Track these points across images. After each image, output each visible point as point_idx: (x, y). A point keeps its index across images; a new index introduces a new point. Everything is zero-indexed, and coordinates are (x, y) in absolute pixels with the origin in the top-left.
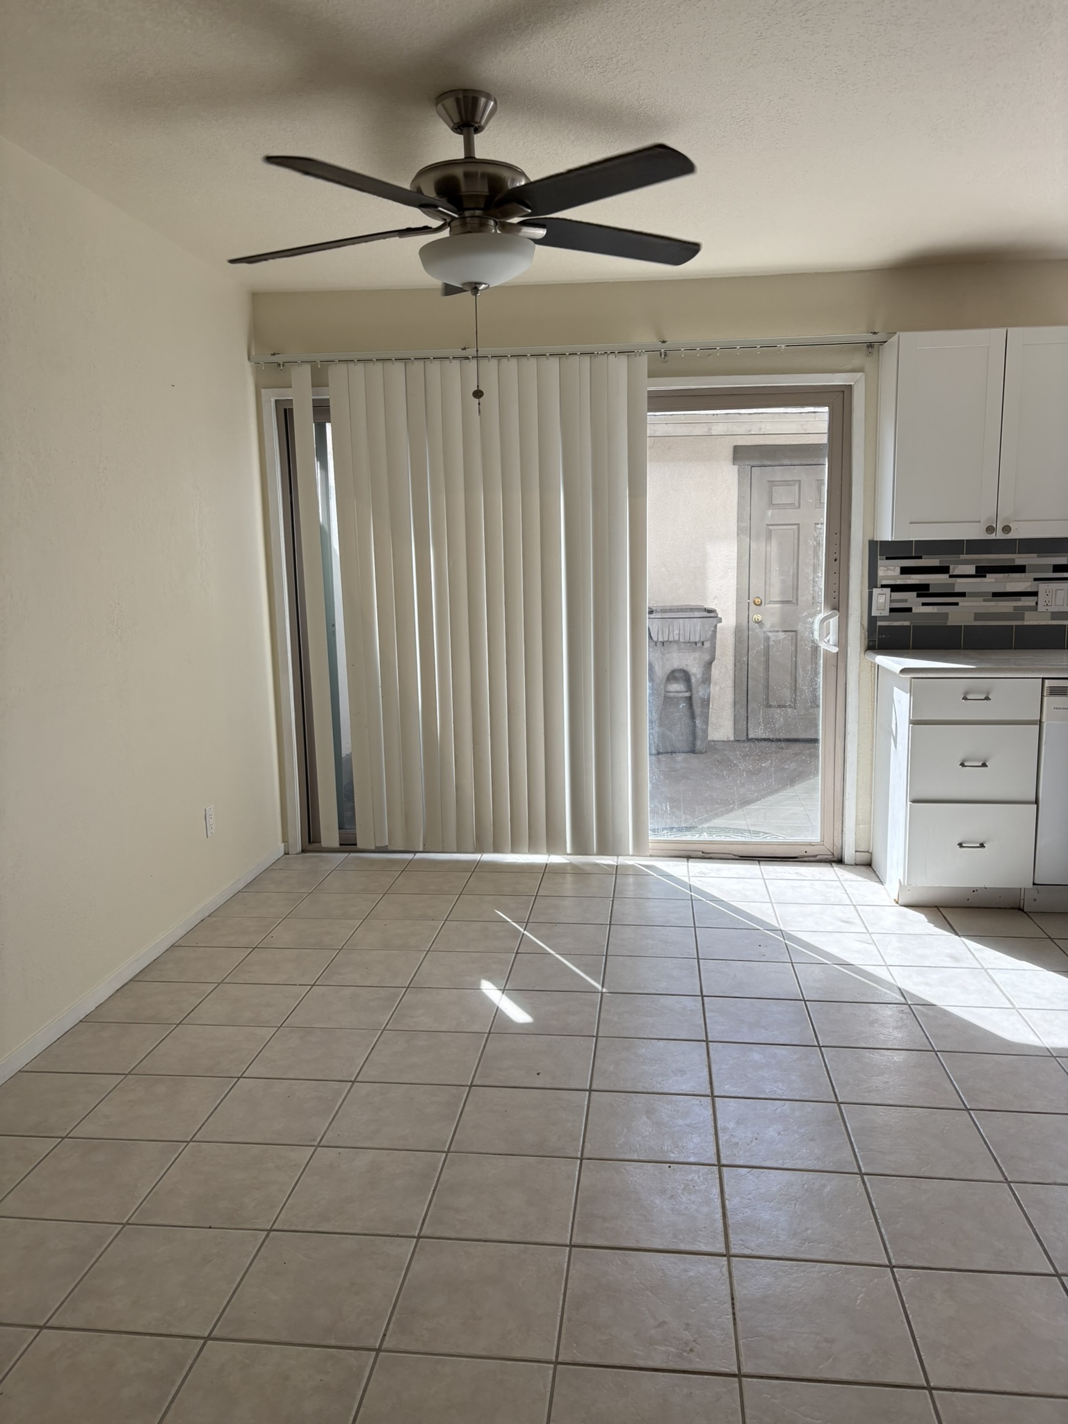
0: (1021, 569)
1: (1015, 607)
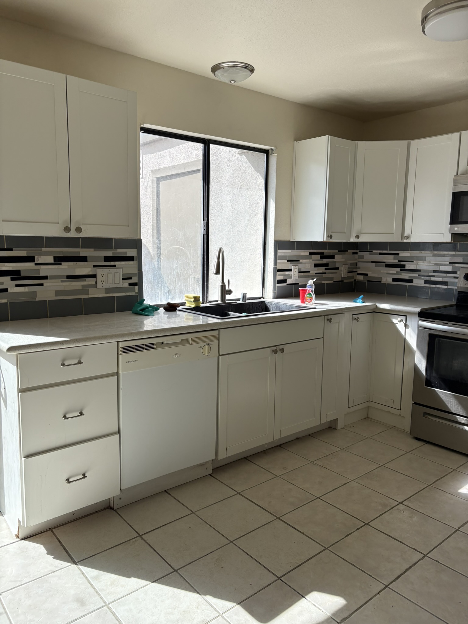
0: (84, 259)
1: (82, 285)
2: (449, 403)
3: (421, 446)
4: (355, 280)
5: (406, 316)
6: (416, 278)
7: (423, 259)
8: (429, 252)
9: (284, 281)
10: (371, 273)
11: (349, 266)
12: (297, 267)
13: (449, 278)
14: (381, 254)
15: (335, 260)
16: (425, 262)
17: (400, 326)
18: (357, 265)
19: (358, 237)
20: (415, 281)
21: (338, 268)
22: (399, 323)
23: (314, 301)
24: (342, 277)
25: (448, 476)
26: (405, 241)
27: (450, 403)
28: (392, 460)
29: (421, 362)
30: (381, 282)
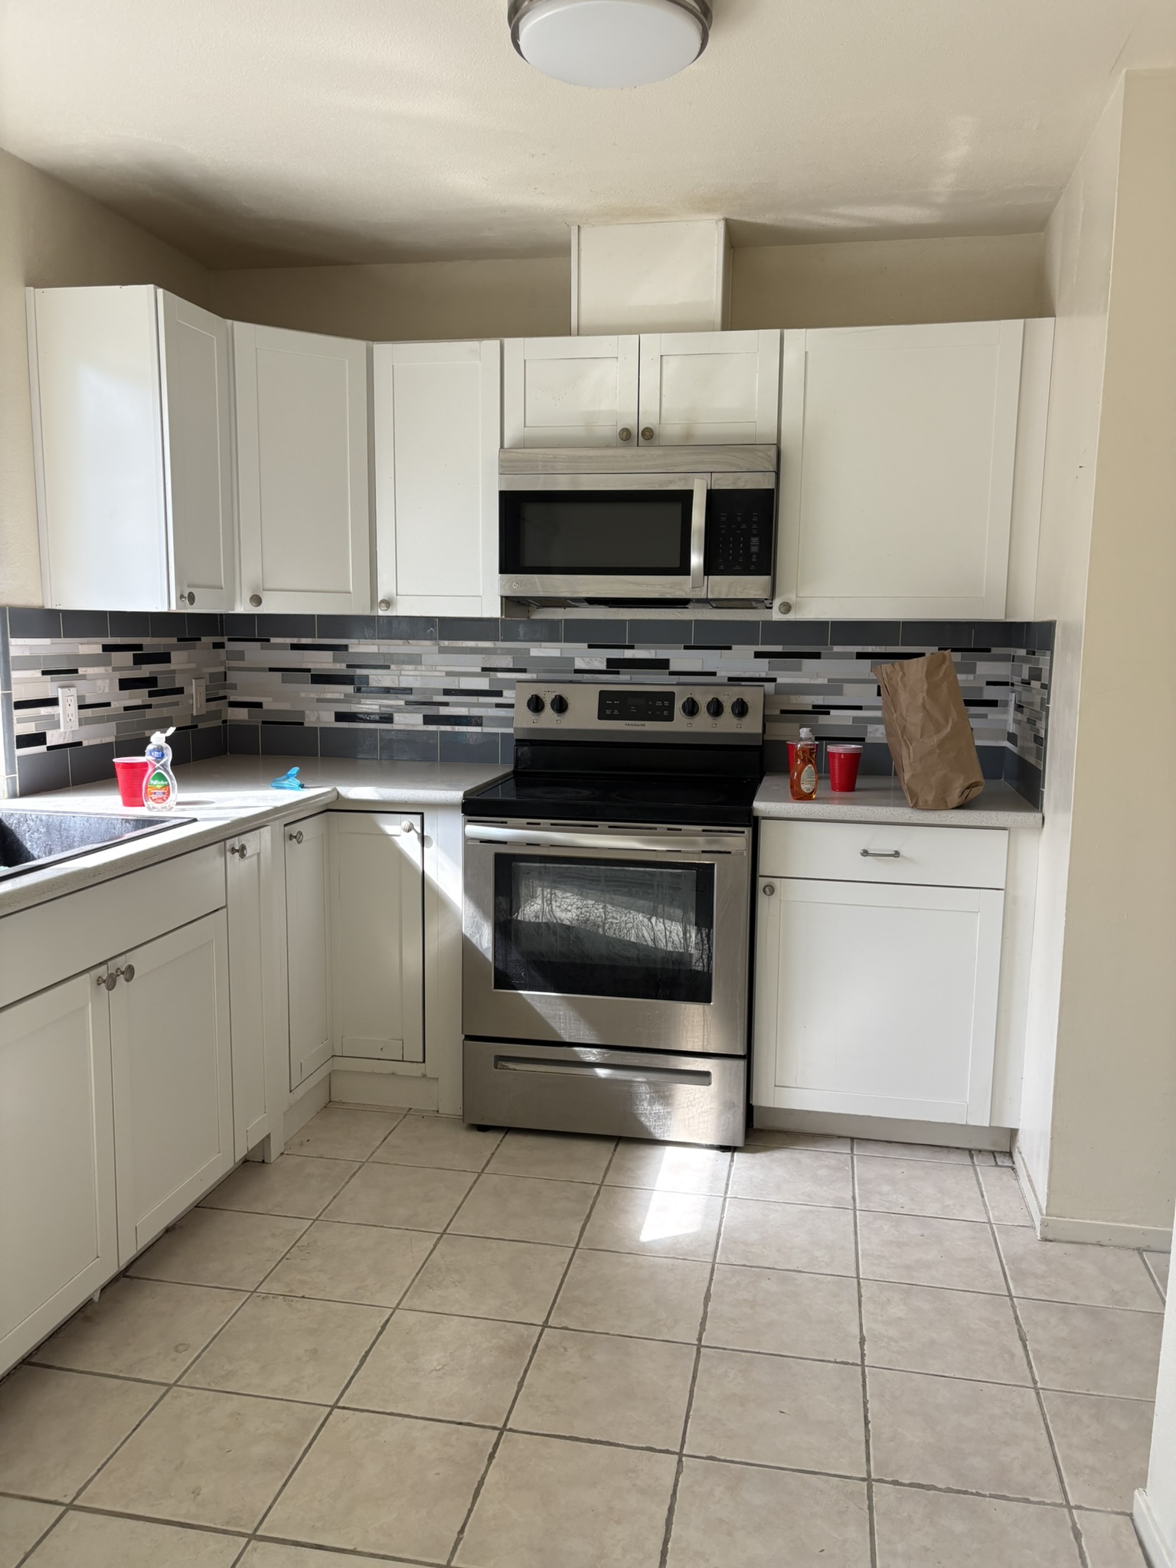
2: (557, 1020)
3: (499, 1145)
4: (225, 722)
5: (422, 814)
6: (399, 710)
7: (415, 660)
8: (428, 643)
9: (38, 739)
10: (270, 699)
11: (208, 684)
12: (73, 691)
13: (484, 708)
14: (294, 647)
15: (172, 666)
16: (419, 667)
17: (408, 844)
18: (225, 680)
19: (257, 600)
20: (397, 717)
21: (180, 691)
22: (404, 834)
23: (177, 795)
24: (195, 715)
25: (598, 1205)
26: (381, 613)
27: (560, 1019)
28: (459, 1209)
29: (478, 928)
30: (302, 724)
